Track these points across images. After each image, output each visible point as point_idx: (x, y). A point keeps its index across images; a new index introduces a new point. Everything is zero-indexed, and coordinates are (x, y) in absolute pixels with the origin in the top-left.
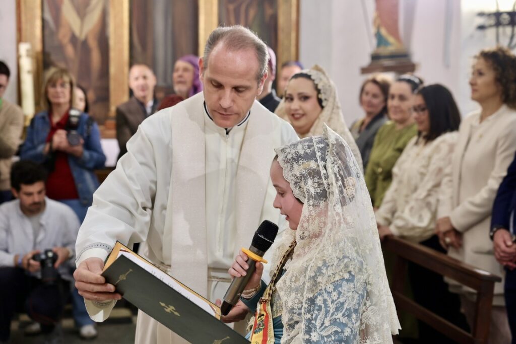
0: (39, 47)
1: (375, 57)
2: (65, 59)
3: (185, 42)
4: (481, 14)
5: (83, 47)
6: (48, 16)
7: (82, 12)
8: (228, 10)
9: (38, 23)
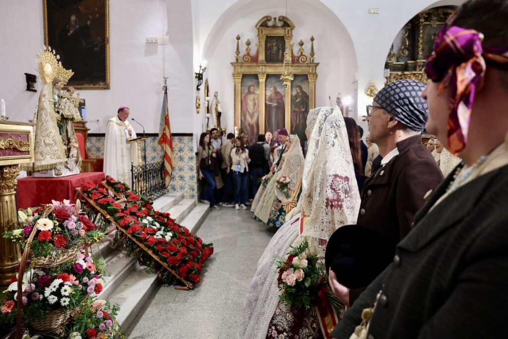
0: (240, 127)
2: (247, 131)
3: (281, 125)
4: (364, 116)
5: (252, 127)
6: (243, 119)
7: (252, 116)
9: (240, 121)
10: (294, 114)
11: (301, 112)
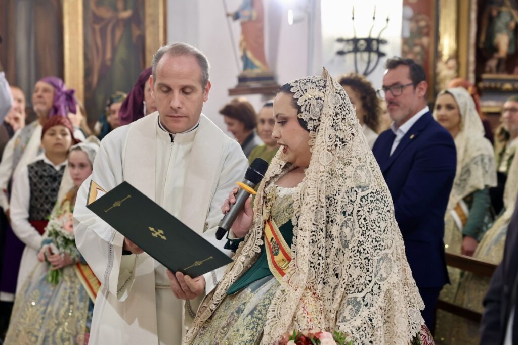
1: (242, 79)
4: (340, 40)
8: (94, 30)
10: (97, 27)
11: (118, 21)
